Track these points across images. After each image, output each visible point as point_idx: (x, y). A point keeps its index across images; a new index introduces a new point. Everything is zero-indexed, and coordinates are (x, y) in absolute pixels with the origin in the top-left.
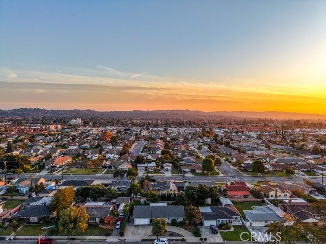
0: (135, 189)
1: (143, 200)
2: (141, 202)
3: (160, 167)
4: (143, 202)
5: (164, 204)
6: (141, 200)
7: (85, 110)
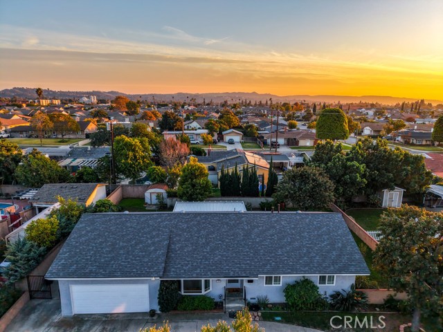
0: (127, 157)
1: (152, 194)
2: (147, 200)
3: (216, 134)
4: (155, 201)
5: (238, 206)
6: (147, 195)
7: (109, 93)
